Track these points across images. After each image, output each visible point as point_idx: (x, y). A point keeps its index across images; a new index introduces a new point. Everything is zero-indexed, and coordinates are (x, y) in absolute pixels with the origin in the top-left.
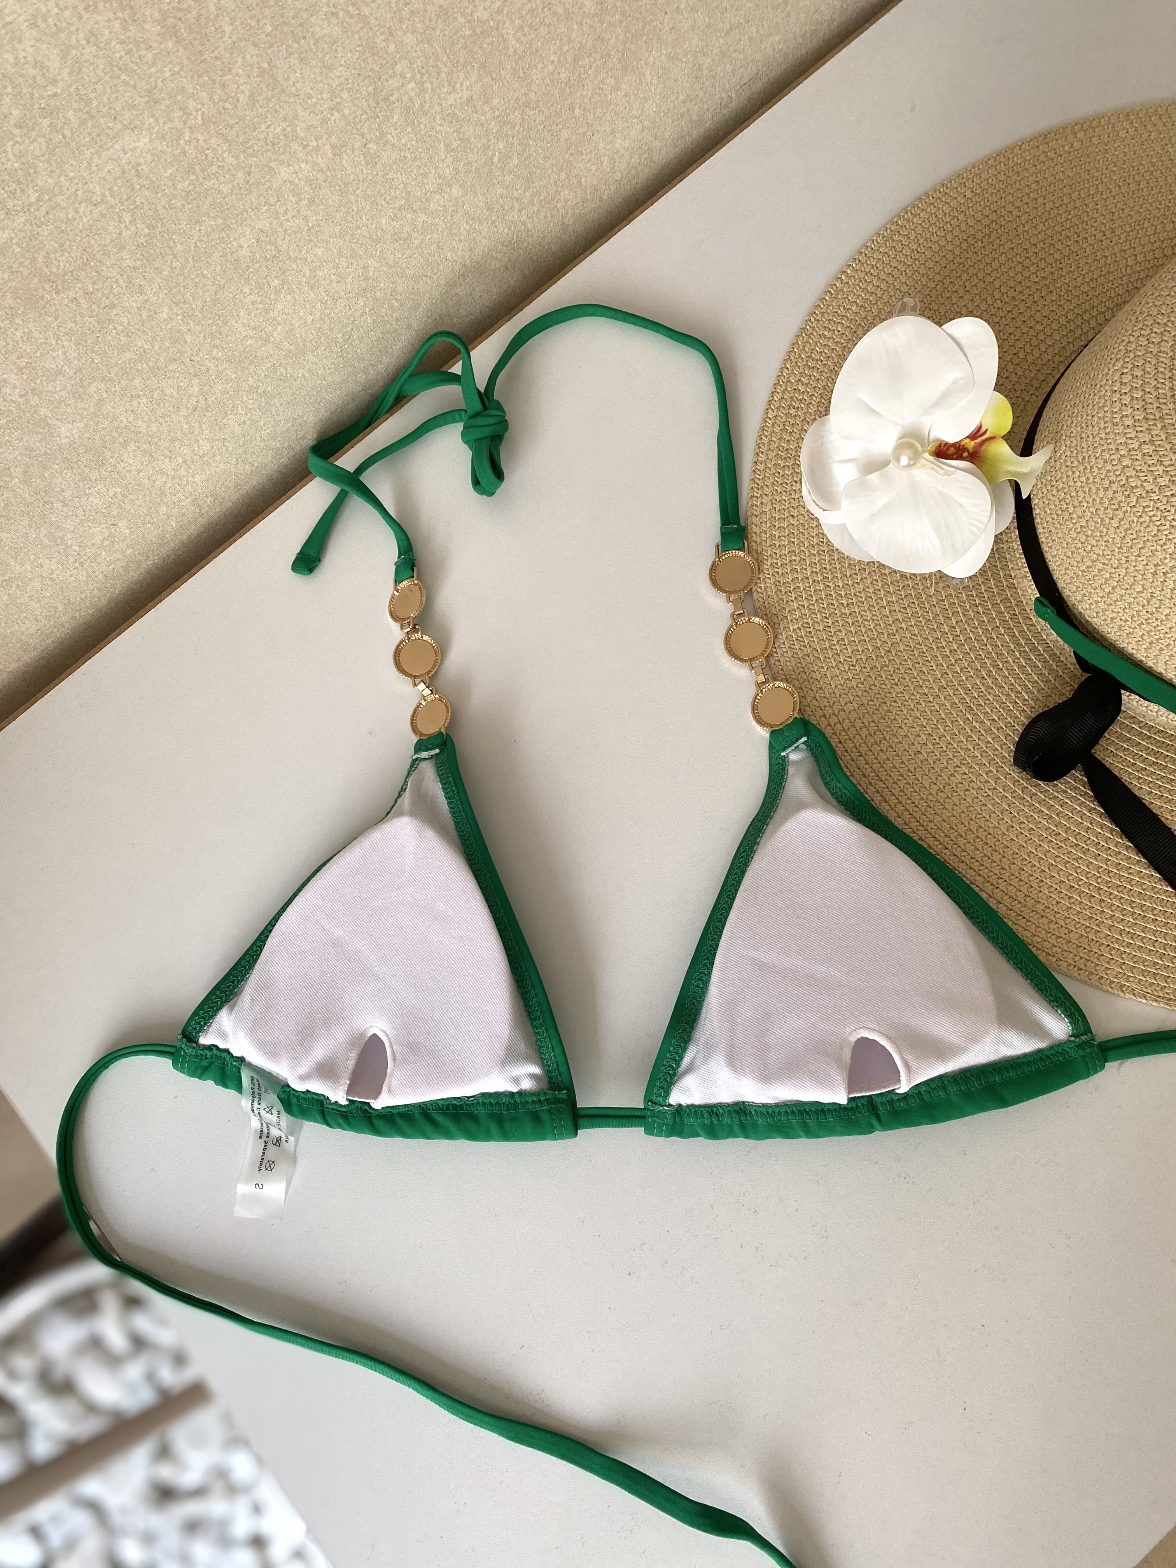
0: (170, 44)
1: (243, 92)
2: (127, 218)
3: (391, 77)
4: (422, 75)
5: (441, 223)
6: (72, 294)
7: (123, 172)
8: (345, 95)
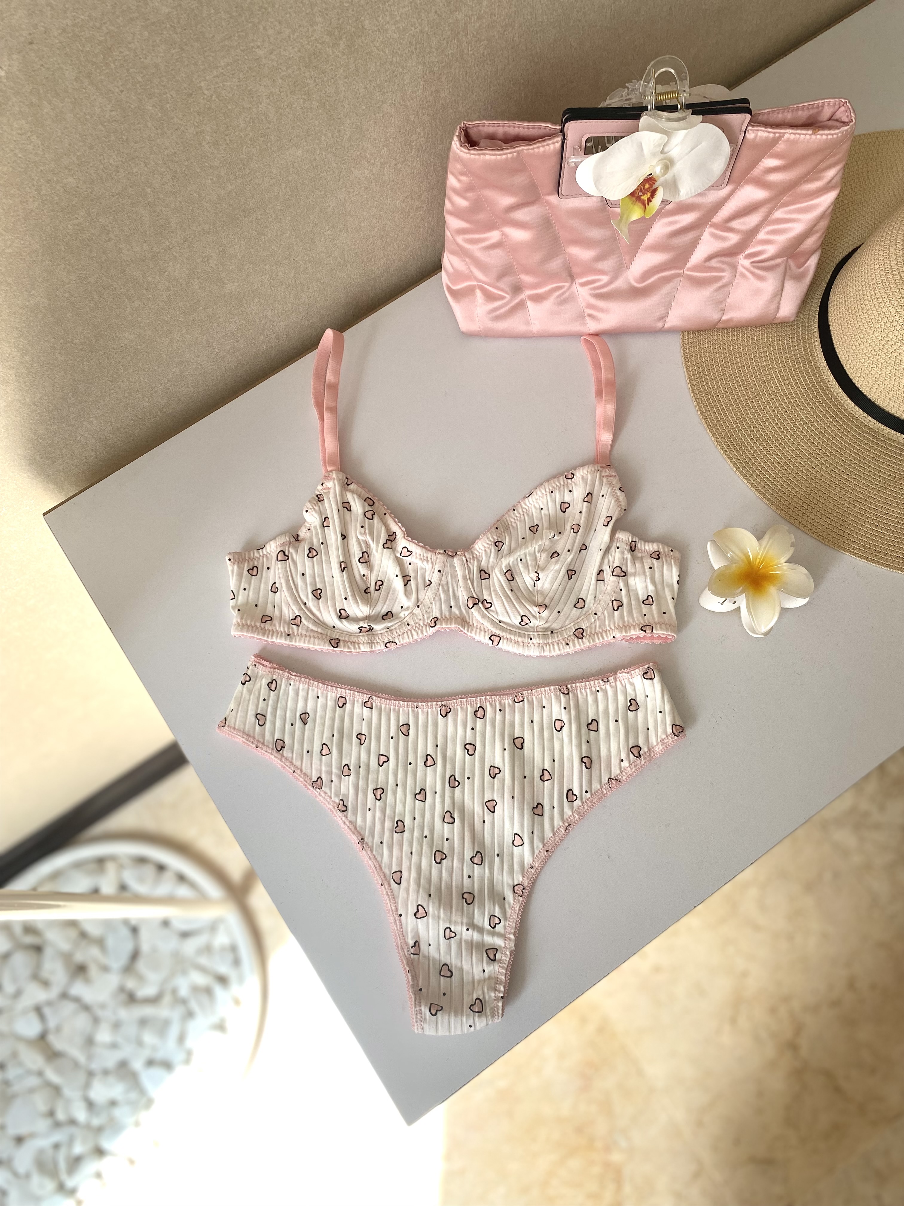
0: (321, 111)
1: (346, 134)
2: (283, 186)
3: (414, 134)
4: (428, 134)
5: (425, 207)
7: (287, 164)
8: (391, 140)
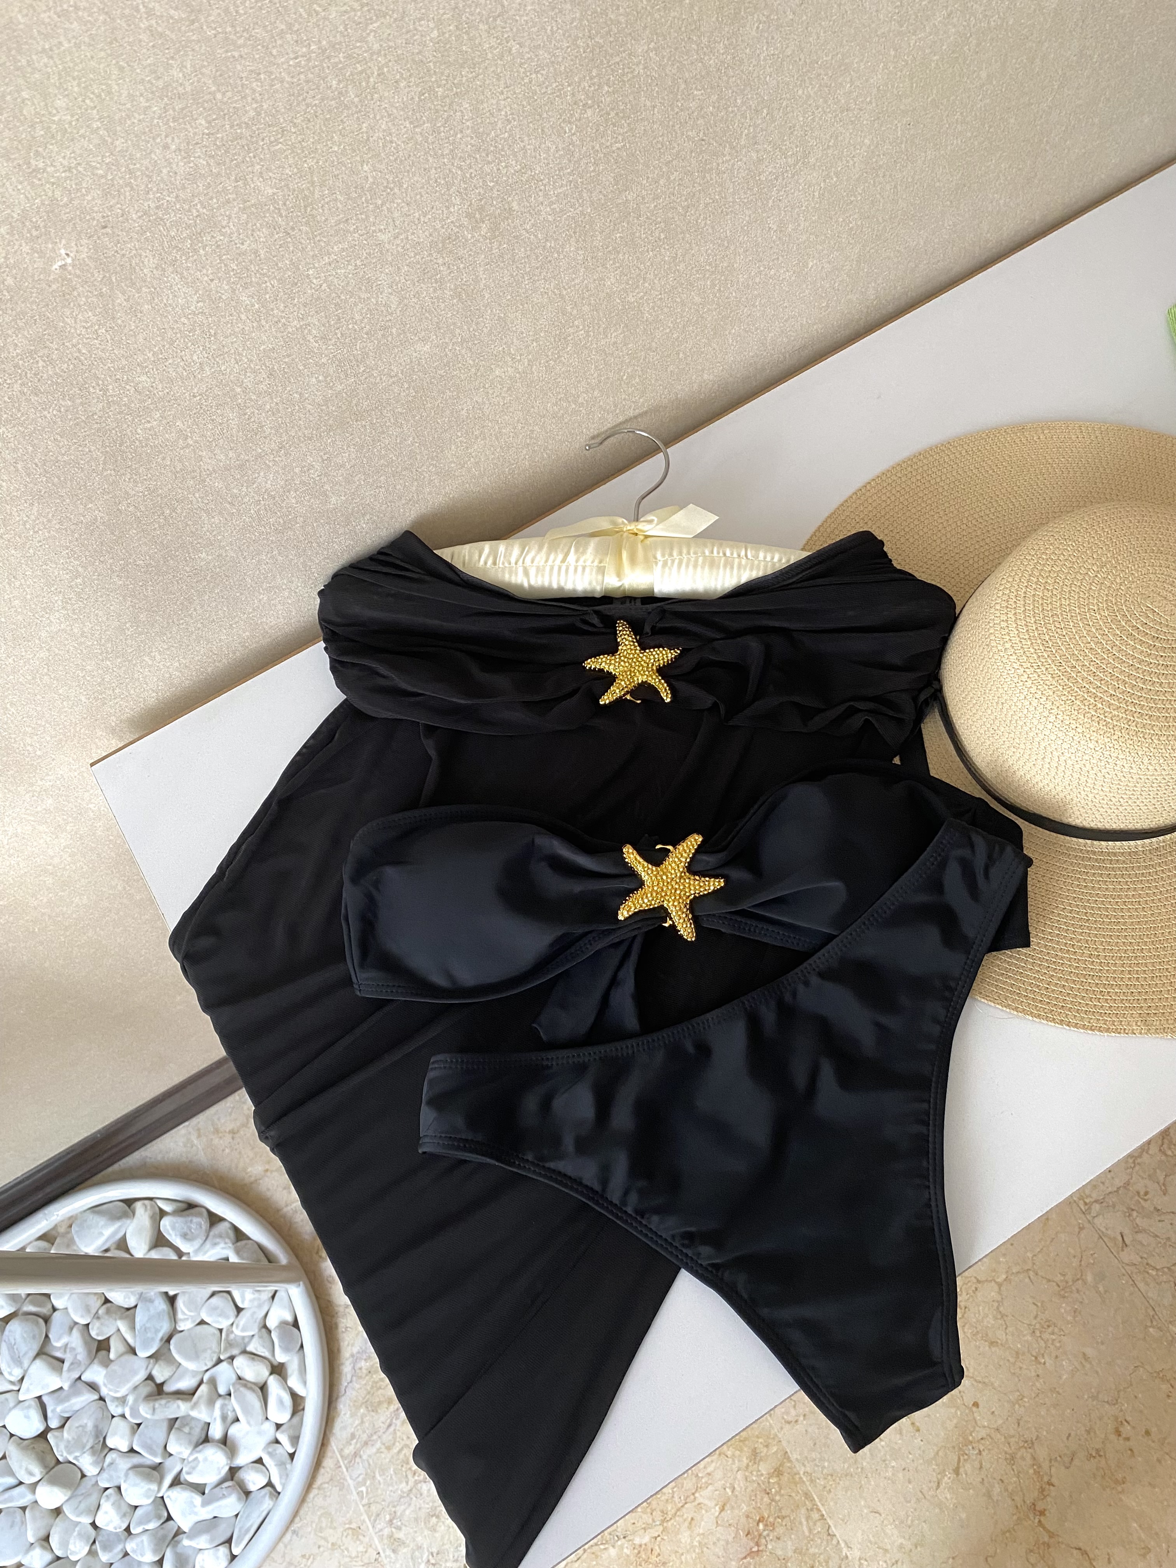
6: (364, 423)
